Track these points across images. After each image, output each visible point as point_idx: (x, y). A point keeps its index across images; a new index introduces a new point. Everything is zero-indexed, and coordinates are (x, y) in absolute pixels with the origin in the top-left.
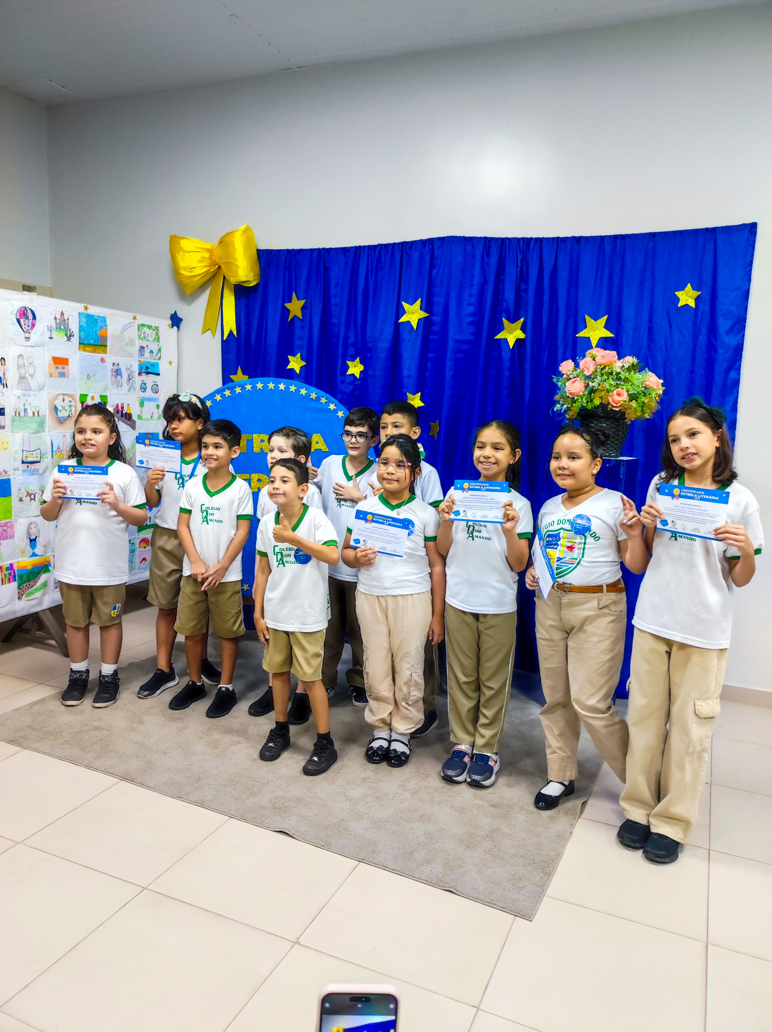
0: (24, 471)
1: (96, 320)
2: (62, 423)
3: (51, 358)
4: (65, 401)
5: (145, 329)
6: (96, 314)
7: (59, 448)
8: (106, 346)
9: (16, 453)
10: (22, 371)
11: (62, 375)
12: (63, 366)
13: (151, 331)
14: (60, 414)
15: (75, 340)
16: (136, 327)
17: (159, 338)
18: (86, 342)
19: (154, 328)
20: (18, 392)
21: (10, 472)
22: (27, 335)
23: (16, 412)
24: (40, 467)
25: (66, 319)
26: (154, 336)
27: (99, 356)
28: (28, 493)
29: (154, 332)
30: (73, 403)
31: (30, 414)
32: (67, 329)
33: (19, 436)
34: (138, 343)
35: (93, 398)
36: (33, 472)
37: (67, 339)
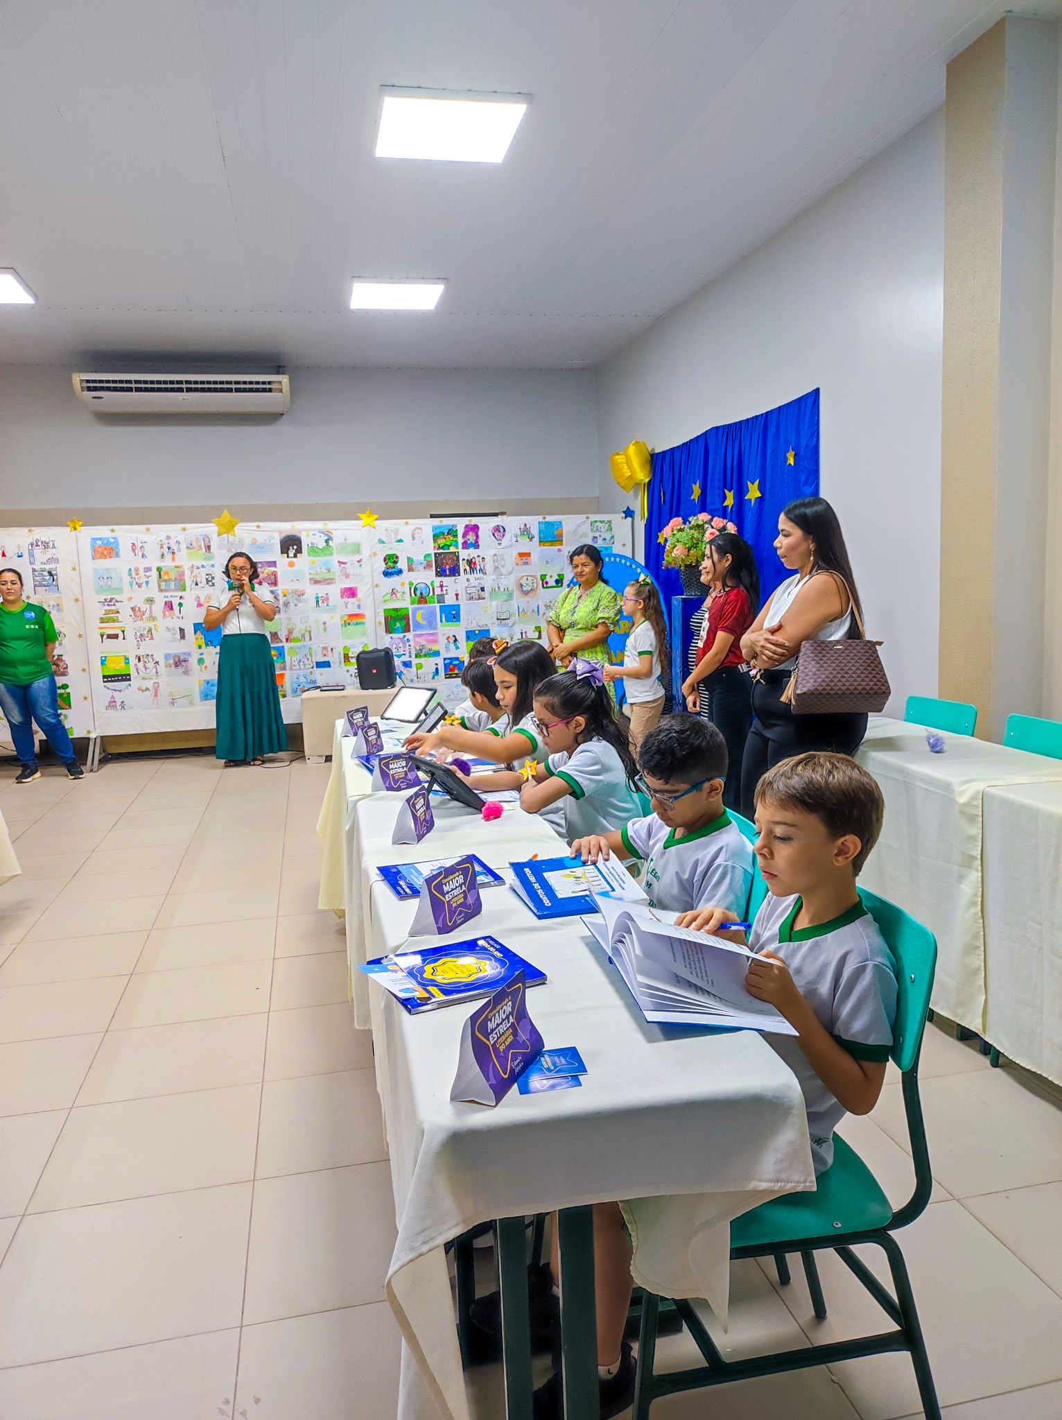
0: (498, 625)
1: (553, 524)
2: (526, 594)
3: (517, 553)
4: (529, 580)
5: (598, 524)
6: (552, 521)
7: (524, 610)
8: (561, 540)
9: (493, 613)
10: (497, 564)
11: (527, 563)
12: (527, 558)
13: (604, 524)
14: (524, 589)
15: (536, 540)
16: (589, 523)
17: (611, 528)
18: (545, 540)
19: (608, 521)
20: (493, 577)
21: (490, 625)
22: (500, 542)
23: (492, 589)
24: (510, 622)
25: (528, 527)
26: (606, 528)
27: (556, 548)
29: (608, 524)
30: (535, 581)
31: (502, 589)
32: (529, 534)
33: (495, 603)
34: (592, 534)
35: (551, 576)
36: (504, 626)
37: (528, 540)
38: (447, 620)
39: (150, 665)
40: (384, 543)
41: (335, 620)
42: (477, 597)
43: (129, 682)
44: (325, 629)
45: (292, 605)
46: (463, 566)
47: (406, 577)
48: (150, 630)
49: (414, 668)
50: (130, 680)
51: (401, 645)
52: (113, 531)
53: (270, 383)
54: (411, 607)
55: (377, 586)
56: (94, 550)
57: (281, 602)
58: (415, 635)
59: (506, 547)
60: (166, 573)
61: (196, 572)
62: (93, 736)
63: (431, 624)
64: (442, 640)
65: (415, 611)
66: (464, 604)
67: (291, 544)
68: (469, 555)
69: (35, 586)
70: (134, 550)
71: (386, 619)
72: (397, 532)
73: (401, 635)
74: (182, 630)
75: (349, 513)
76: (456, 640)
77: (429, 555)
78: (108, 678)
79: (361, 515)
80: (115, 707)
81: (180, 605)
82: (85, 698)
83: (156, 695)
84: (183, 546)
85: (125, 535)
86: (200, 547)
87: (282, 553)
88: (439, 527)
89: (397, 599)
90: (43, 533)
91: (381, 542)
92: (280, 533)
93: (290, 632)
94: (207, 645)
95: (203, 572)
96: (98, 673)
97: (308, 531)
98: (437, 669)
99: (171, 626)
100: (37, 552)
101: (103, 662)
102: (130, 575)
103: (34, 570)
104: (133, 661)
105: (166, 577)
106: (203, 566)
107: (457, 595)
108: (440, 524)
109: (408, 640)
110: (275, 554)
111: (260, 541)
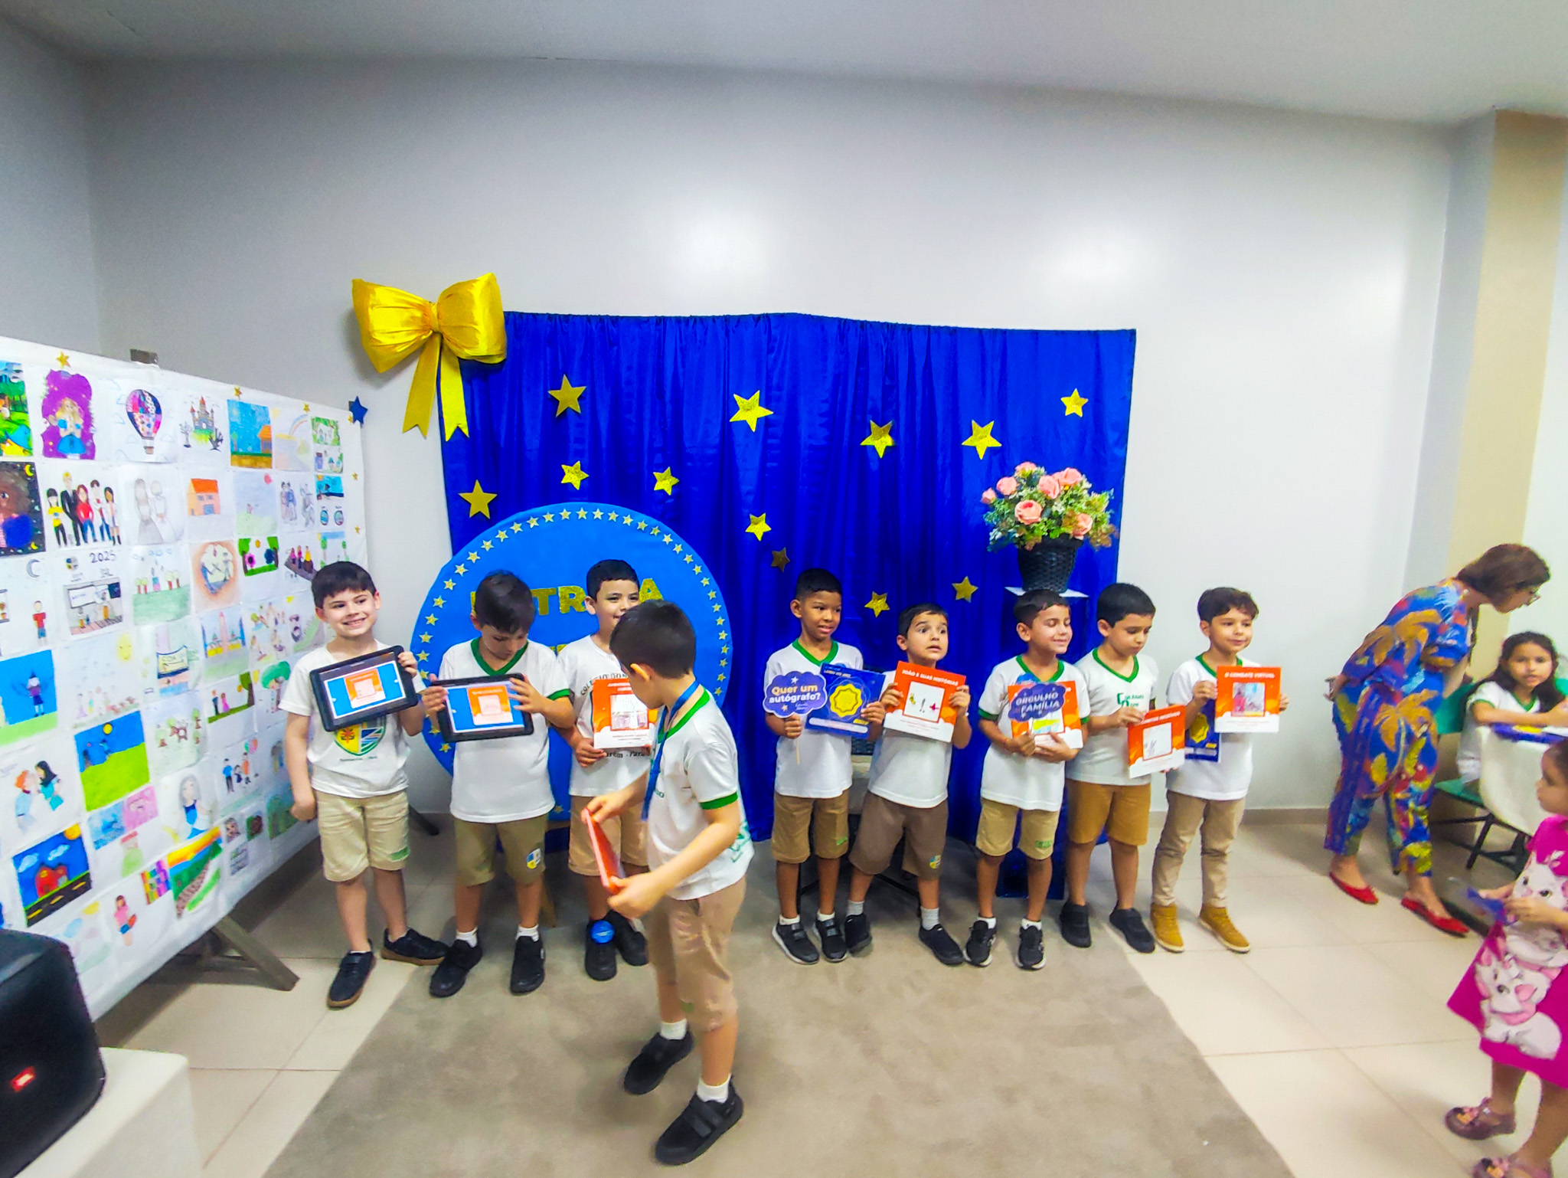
4: (218, 554)
5: (322, 426)
6: (252, 403)
7: (215, 638)
8: (270, 455)
10: (145, 510)
11: (210, 510)
12: (210, 494)
13: (329, 428)
15: (225, 447)
16: (310, 422)
17: (339, 439)
18: (241, 451)
19: (332, 424)
20: (140, 550)
23: (139, 587)
24: (189, 677)
26: (333, 437)
27: (261, 472)
28: (173, 727)
29: (333, 430)
32: (211, 428)
33: (148, 630)
34: (314, 448)
35: (258, 544)
36: (178, 690)
37: (212, 447)
38: (14, 720)
42: (101, 617)
59: (165, 461)
66: (63, 646)
68: (67, 477)
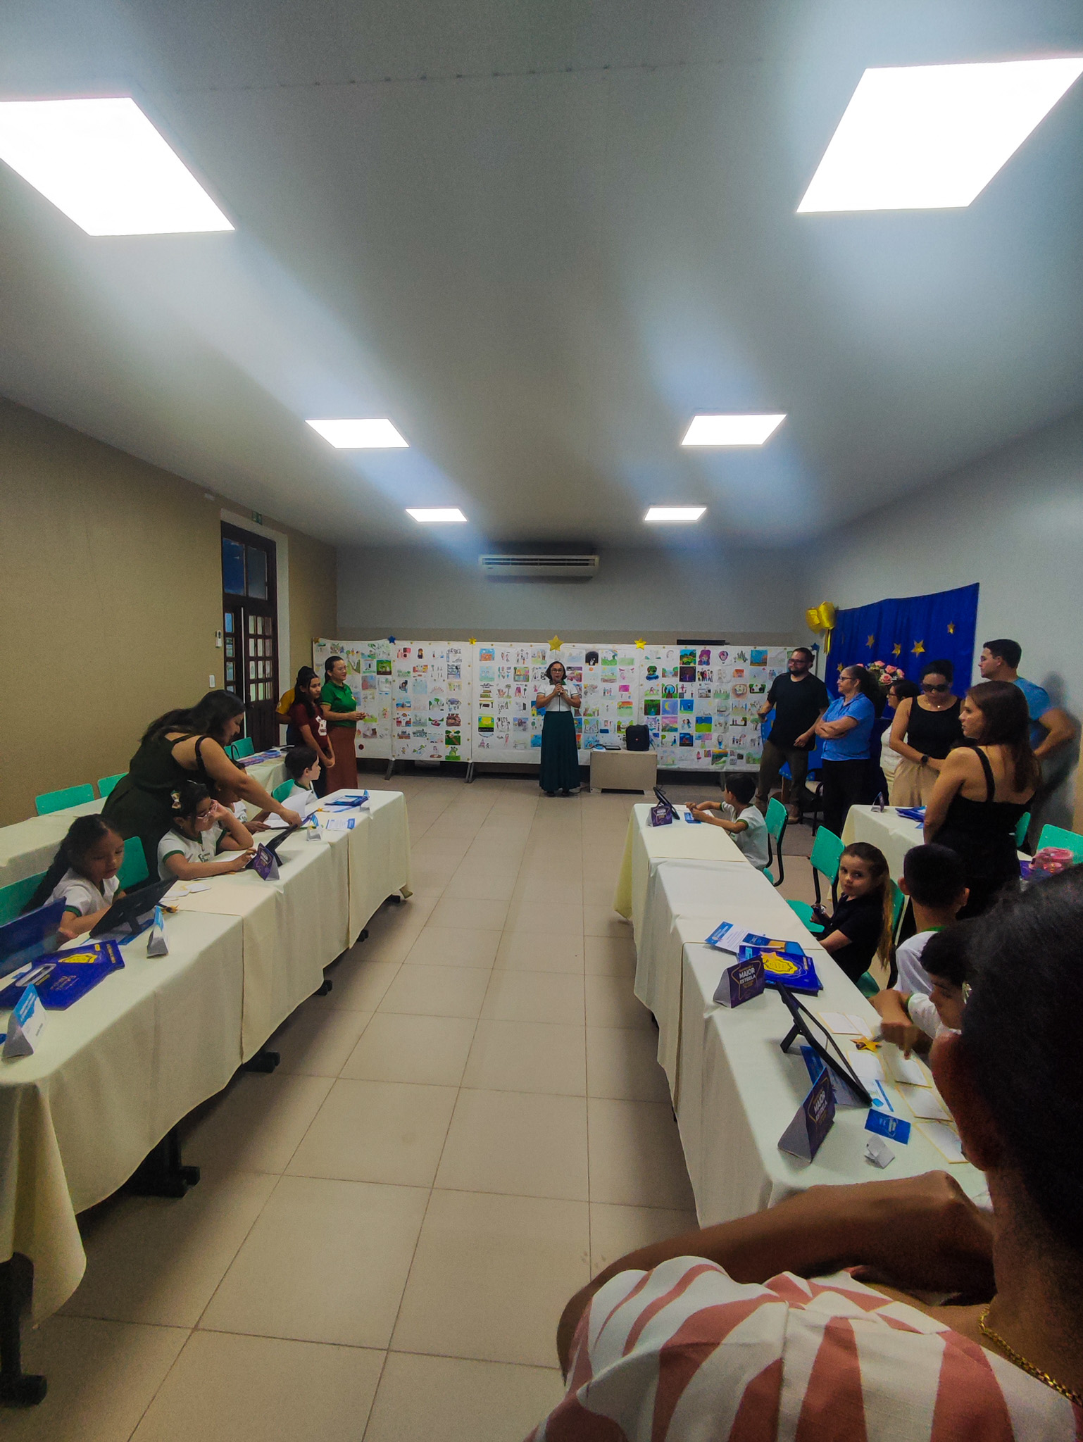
0: (718, 715)
2: (738, 696)
3: (734, 670)
4: (742, 687)
6: (760, 650)
7: (736, 706)
8: (766, 663)
9: (715, 707)
10: (720, 676)
11: (739, 676)
12: (741, 672)
14: (737, 693)
15: (748, 662)
18: (754, 662)
20: (718, 684)
21: (712, 715)
22: (723, 662)
23: (716, 691)
24: (726, 713)
25: (744, 653)
27: (763, 667)
28: (719, 723)
30: (745, 688)
31: (722, 692)
32: (744, 657)
33: (717, 700)
35: (757, 686)
37: (743, 661)
38: (685, 709)
39: (505, 724)
40: (648, 659)
41: (614, 704)
42: (705, 696)
43: (491, 733)
44: (607, 710)
45: (589, 694)
46: (698, 676)
47: (661, 681)
48: (507, 703)
49: (660, 738)
50: (493, 731)
51: (653, 723)
52: (492, 645)
53: (588, 560)
54: (662, 700)
55: (642, 685)
56: (481, 656)
57: (583, 692)
58: (663, 717)
59: (727, 665)
60: (519, 671)
61: (536, 671)
62: (470, 762)
63: (674, 711)
64: (680, 721)
65: (664, 702)
66: (697, 701)
67: (592, 658)
68: (702, 669)
69: (448, 674)
70: (502, 657)
71: (645, 705)
72: (657, 652)
73: (654, 717)
74: (524, 705)
75: (628, 638)
76: (689, 722)
77: (677, 667)
78: (482, 729)
79: (636, 641)
80: (483, 746)
81: (525, 690)
82: (468, 740)
83: (506, 741)
84: (530, 656)
85: (499, 648)
86: (540, 657)
87: (586, 662)
88: (685, 651)
89: (653, 694)
90: (455, 645)
91: (647, 658)
92: (586, 650)
93: (586, 710)
94: (537, 714)
95: (540, 671)
96: (476, 726)
97: (603, 650)
98: (675, 740)
99: (518, 701)
100: (451, 655)
101: (479, 720)
102: (499, 670)
103: (448, 665)
104: (496, 720)
105: (519, 673)
106: (540, 668)
107: (692, 694)
108: (684, 648)
109: (658, 720)
110: (582, 663)
111: (574, 655)
